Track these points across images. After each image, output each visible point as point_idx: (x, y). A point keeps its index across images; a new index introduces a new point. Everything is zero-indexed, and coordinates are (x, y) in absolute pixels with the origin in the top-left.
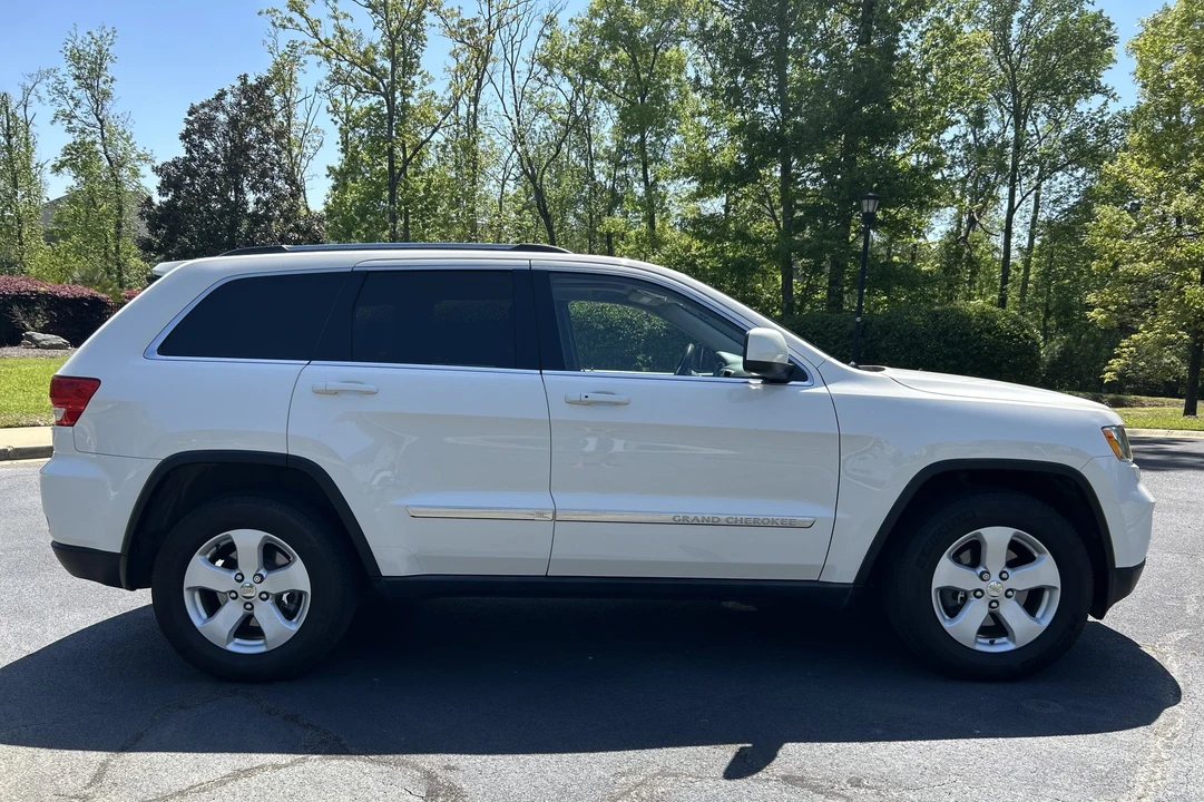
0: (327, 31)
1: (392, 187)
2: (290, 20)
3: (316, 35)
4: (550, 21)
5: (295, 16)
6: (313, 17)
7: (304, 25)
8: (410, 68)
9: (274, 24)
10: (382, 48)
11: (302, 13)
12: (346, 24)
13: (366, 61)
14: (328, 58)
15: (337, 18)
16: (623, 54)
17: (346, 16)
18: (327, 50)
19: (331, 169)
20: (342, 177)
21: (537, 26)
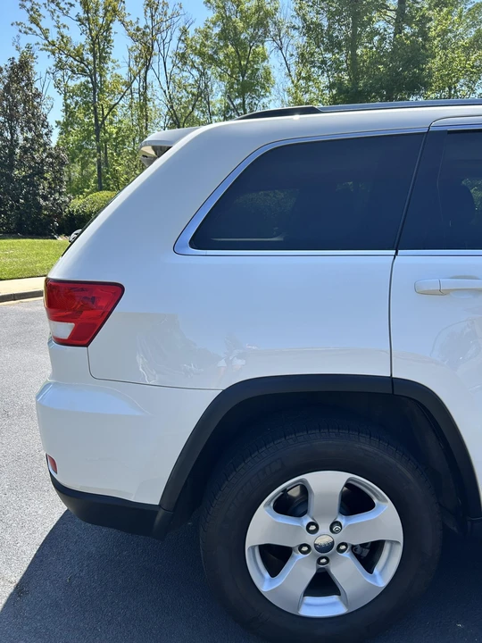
0: (53, 36)
1: (97, 132)
2: (31, 29)
3: (46, 38)
4: (184, 32)
5: (33, 26)
6: (44, 27)
7: (39, 32)
8: (103, 59)
9: (20, 31)
10: (87, 47)
11: (38, 25)
12: (64, 32)
13: (78, 55)
14: (53, 53)
15: (59, 28)
16: (231, 49)
17: (64, 26)
18: (53, 48)
19: (58, 123)
20: (65, 126)
21: (177, 34)
